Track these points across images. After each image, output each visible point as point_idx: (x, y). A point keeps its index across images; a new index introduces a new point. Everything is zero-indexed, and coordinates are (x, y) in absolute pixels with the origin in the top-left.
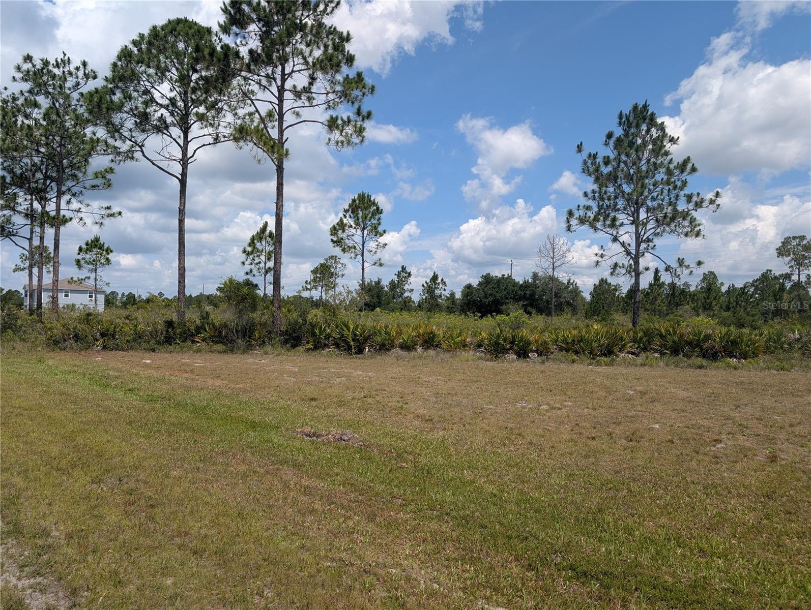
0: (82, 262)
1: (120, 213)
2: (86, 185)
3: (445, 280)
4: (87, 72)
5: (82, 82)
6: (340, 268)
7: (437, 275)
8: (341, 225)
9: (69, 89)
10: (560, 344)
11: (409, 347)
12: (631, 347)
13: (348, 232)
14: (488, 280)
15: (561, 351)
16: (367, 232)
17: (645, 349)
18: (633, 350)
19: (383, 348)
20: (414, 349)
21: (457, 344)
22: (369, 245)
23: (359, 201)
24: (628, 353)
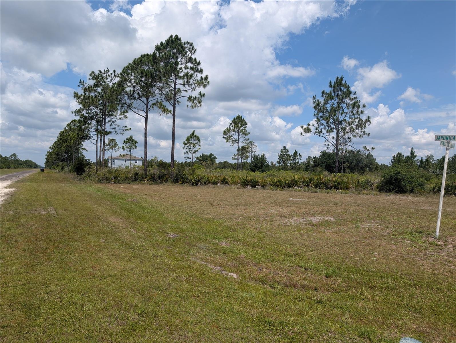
0: (125, 147)
1: (130, 129)
2: (117, 118)
3: (301, 154)
4: (115, 74)
5: (113, 79)
6: (254, 148)
7: (297, 152)
8: (228, 130)
9: (109, 82)
10: (271, 183)
11: (215, 183)
12: (300, 185)
13: (231, 133)
14: (324, 154)
15: (271, 186)
16: (241, 133)
17: (308, 186)
18: (301, 186)
19: (205, 183)
20: (217, 184)
21: (234, 183)
22: (241, 139)
23: (237, 119)
24: (298, 187)
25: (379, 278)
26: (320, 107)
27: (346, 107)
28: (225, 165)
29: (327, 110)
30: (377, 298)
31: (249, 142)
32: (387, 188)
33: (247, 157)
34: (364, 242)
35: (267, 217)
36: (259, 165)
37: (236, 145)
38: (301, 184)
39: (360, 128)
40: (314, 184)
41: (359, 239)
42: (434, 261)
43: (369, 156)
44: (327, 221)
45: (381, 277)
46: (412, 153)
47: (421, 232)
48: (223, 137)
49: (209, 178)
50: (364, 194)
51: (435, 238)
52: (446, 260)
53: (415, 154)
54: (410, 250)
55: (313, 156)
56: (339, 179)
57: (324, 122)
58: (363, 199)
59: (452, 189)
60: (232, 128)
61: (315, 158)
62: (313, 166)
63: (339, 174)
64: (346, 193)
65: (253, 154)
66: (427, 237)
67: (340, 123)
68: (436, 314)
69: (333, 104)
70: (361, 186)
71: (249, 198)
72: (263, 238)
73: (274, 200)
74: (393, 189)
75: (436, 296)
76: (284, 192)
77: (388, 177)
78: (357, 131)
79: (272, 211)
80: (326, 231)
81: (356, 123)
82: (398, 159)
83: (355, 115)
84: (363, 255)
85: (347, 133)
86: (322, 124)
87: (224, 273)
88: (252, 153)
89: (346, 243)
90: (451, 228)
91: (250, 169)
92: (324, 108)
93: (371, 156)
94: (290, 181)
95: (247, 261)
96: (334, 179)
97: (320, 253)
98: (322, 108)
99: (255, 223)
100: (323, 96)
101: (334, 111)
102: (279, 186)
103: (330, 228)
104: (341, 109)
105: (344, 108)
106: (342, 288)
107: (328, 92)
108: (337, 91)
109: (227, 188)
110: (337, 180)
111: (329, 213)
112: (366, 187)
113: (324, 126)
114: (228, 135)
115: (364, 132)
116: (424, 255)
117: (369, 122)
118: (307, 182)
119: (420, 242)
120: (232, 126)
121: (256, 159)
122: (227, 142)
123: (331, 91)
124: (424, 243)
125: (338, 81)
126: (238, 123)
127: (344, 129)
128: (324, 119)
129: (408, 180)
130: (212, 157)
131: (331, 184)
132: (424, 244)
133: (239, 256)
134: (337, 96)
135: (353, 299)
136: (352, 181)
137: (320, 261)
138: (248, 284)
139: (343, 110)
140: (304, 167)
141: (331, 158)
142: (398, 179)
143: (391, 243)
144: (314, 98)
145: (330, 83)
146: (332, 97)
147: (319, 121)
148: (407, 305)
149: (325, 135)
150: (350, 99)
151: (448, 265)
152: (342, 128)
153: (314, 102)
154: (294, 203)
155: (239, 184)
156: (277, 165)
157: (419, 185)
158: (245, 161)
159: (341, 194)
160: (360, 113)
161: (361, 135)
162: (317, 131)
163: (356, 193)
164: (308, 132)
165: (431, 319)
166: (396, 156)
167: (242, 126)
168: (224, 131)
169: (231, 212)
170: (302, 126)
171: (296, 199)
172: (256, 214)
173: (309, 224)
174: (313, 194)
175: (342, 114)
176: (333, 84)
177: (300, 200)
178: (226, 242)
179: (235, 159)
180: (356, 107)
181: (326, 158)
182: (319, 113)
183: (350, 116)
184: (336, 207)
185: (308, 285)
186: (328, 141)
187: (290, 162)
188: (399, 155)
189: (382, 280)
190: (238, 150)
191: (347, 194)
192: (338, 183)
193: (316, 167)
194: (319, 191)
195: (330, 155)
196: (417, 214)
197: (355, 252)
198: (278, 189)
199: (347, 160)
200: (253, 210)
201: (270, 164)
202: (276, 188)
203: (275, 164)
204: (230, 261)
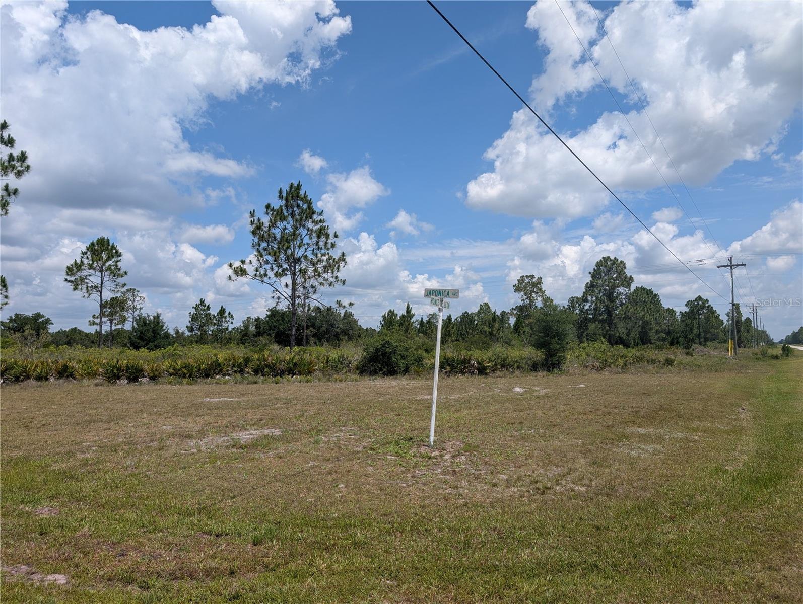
3: (232, 313)
6: (138, 301)
7: (225, 309)
8: (78, 266)
10: (171, 371)
11: (42, 378)
12: (228, 371)
13: (84, 273)
14: (274, 313)
15: (171, 376)
16: (107, 273)
17: (242, 372)
18: (230, 372)
19: (17, 379)
20: (47, 379)
21: (89, 374)
22: (108, 284)
23: (97, 244)
24: (224, 375)
25: (342, 529)
26: (262, 233)
27: (307, 234)
28: (72, 338)
29: (275, 237)
30: (335, 566)
31: (129, 291)
32: (372, 368)
33: (123, 320)
34: (325, 469)
35: (152, 441)
36: (150, 334)
37: (95, 296)
38: (229, 369)
39: (330, 271)
40: (252, 368)
41: (316, 464)
42: (424, 484)
43: (348, 315)
44: (266, 437)
45: (346, 527)
46: (408, 310)
47: (411, 439)
48: (66, 280)
49: (27, 367)
50: (336, 380)
51: (429, 447)
52: (440, 481)
53: (412, 312)
54: (393, 471)
55: (254, 316)
56: (297, 357)
57: (270, 258)
58: (334, 389)
59: (458, 364)
60: (86, 261)
61: (257, 320)
62: (254, 335)
63: (296, 349)
64: (307, 381)
65: (137, 313)
66: (419, 446)
67: (298, 260)
68: (418, 575)
69: (285, 229)
70: (332, 367)
71: (119, 405)
72: (138, 485)
73: (171, 406)
74: (381, 370)
75: (423, 542)
76: (195, 387)
77: (372, 350)
78: (325, 275)
79: (165, 427)
80: (262, 456)
81: (324, 263)
82: (389, 320)
83: (321, 248)
84: (321, 492)
85: (309, 278)
86: (267, 262)
87: (36, 577)
88: (134, 312)
89: (295, 475)
90: (451, 428)
91: (128, 345)
92: (269, 235)
93: (351, 315)
94: (208, 364)
95: (95, 541)
96: (287, 358)
97: (248, 499)
98: (266, 235)
99: (125, 458)
100: (267, 213)
101: (286, 241)
102: (187, 376)
103: (270, 449)
104: (299, 238)
105: (303, 236)
106: (279, 561)
107: (276, 207)
108: (292, 207)
109: (71, 385)
110: (293, 359)
111: (272, 421)
112: (340, 369)
113: (270, 265)
114: (76, 277)
115: (337, 277)
116: (412, 477)
117: (343, 263)
118: (240, 366)
119: (408, 457)
120: (87, 258)
121: (141, 323)
122: (75, 289)
123: (281, 207)
124: (413, 456)
125: (293, 190)
126: (101, 253)
127: (303, 272)
128: (269, 254)
129: (400, 355)
130: (41, 320)
131: (282, 366)
132: (413, 459)
133: (78, 533)
134: (293, 215)
135: (295, 577)
136: (319, 359)
137: (246, 514)
138: (89, 593)
139: (302, 240)
140: (238, 336)
141: (286, 319)
142: (386, 353)
143: (367, 463)
144: (252, 214)
145: (280, 192)
146: (282, 217)
147: (262, 256)
148: (379, 568)
149: (271, 282)
150: (313, 222)
151: (442, 488)
152: (300, 270)
153: (252, 223)
154: (211, 408)
155: (99, 375)
156: (187, 333)
157: (415, 360)
158: (120, 326)
159: (299, 384)
160: (329, 246)
161: (331, 283)
162: (258, 273)
163: (325, 380)
164: (242, 275)
165: (411, 586)
166: (386, 315)
167: (109, 259)
168: (68, 268)
169: (73, 439)
170: (231, 264)
171: (216, 400)
172: (131, 437)
173: (233, 447)
174: (251, 386)
175: (300, 247)
176: (284, 195)
177: (224, 401)
178: (52, 507)
179: (97, 324)
180: (323, 236)
181: (277, 320)
182: (261, 243)
183: (313, 250)
184: (287, 408)
185: (218, 569)
186: (277, 291)
187: (211, 329)
188: (392, 313)
189: (347, 531)
190: (102, 306)
191: (309, 383)
192: (295, 364)
193: (259, 336)
194: (261, 381)
195: (283, 314)
196: (410, 408)
197: (308, 488)
198: (185, 381)
199: (312, 322)
200: (125, 429)
201: (172, 332)
202: (180, 380)
203: (183, 333)
204: (53, 549)
